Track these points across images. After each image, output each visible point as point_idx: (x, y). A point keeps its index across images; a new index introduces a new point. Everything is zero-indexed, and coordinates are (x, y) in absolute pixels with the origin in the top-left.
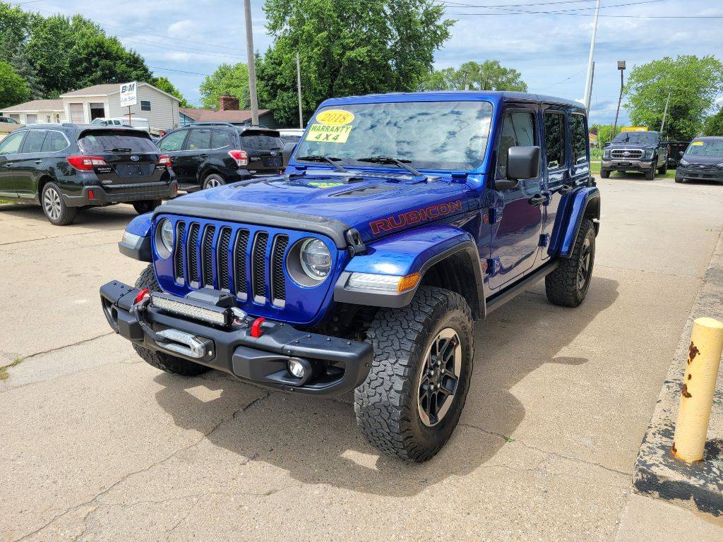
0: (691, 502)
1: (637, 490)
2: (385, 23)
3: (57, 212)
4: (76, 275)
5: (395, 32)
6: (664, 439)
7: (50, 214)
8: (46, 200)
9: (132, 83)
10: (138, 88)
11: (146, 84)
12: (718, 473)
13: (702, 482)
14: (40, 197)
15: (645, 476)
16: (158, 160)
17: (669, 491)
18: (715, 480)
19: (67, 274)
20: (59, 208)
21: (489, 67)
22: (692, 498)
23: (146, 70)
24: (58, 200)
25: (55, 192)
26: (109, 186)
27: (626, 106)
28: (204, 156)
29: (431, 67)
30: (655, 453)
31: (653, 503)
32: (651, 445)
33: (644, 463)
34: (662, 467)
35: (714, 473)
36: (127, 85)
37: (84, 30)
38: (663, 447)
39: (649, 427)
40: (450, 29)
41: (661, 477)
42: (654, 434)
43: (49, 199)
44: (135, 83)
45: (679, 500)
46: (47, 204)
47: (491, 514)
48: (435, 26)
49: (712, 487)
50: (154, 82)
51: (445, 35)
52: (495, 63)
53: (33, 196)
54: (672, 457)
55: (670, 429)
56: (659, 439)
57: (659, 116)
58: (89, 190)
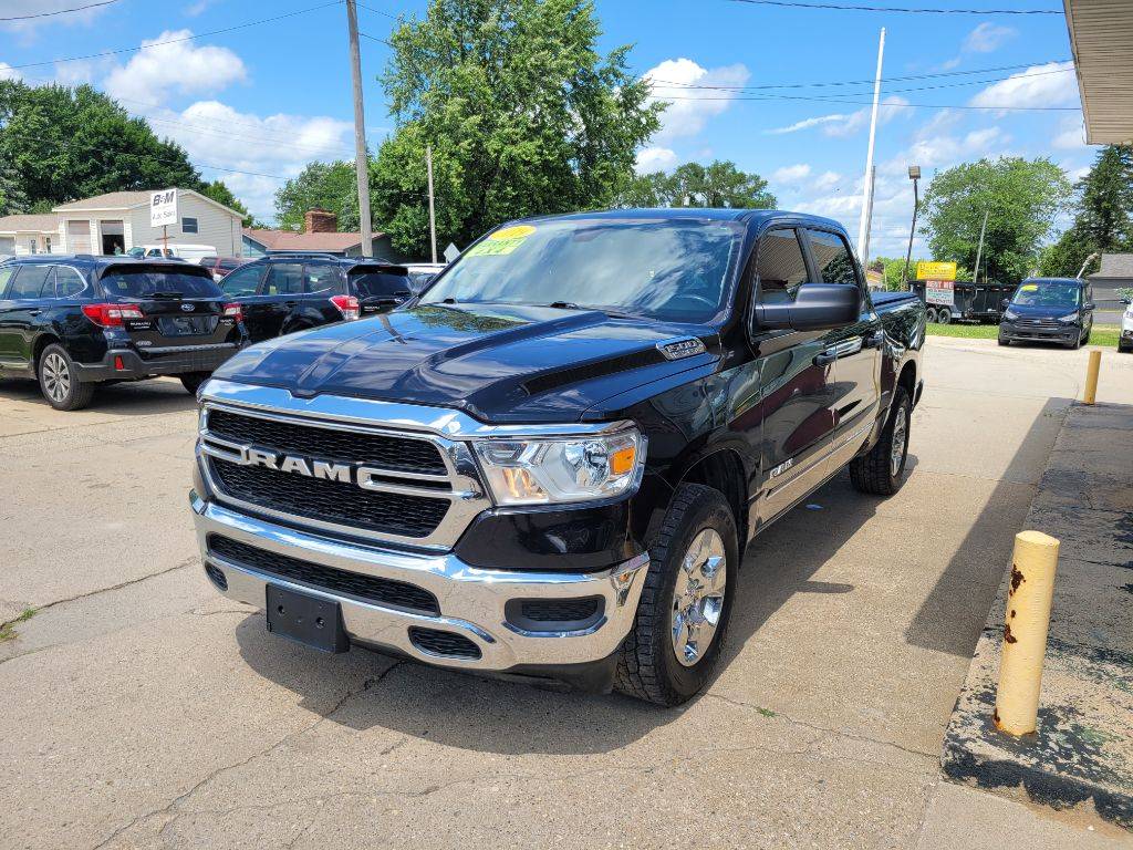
0: (1021, 790)
1: (947, 777)
2: (563, 105)
3: (63, 390)
4: (103, 486)
5: (577, 118)
6: (983, 705)
7: (51, 393)
8: (46, 372)
9: (169, 191)
10: (179, 198)
11: (190, 191)
12: (1057, 748)
13: (1034, 761)
14: (37, 366)
15: (957, 756)
16: (223, 310)
17: (990, 776)
18: (1052, 759)
19: (88, 484)
20: (67, 383)
21: (720, 171)
22: (1022, 783)
23: (189, 170)
24: (66, 372)
25: (61, 360)
26: (147, 350)
27: (923, 231)
28: (290, 303)
29: (633, 171)
30: (971, 724)
31: (969, 793)
32: (965, 714)
33: (955, 738)
34: (980, 742)
35: (1051, 748)
36: (163, 193)
37: (94, 108)
38: (981, 716)
39: (963, 690)
40: (660, 116)
41: (979, 756)
42: (969, 699)
43: (51, 370)
44: (174, 190)
45: (1005, 787)
46: (49, 378)
47: (745, 813)
48: (638, 110)
49: (1048, 767)
50: (203, 188)
51: (653, 124)
52: (728, 165)
53: (24, 365)
54: (994, 728)
55: (992, 692)
56: (976, 706)
57: (974, 246)
58: (116, 355)
